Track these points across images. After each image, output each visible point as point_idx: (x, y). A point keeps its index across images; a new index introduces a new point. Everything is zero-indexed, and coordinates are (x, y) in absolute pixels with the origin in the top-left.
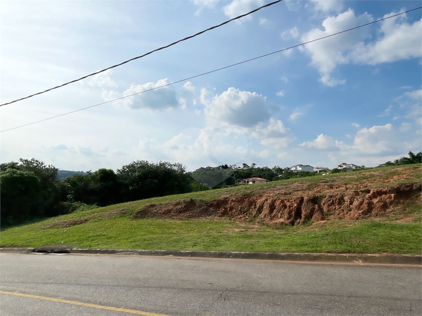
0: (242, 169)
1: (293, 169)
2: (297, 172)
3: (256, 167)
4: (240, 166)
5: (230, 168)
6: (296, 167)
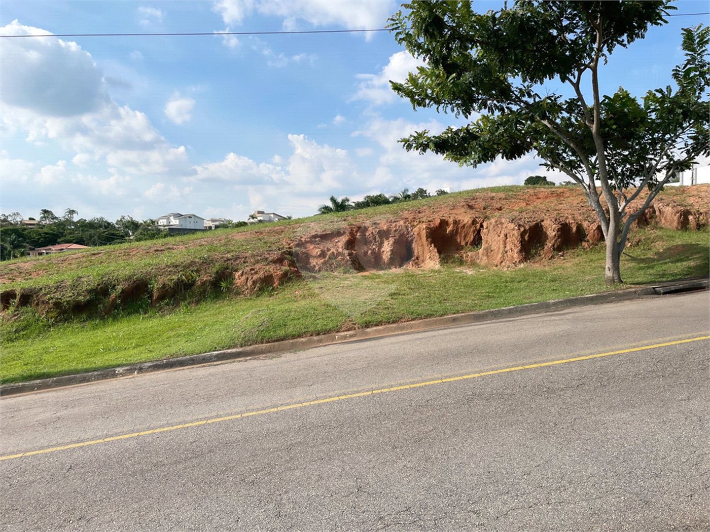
0: (38, 224)
1: (162, 223)
3: (76, 218)
6: (169, 218)
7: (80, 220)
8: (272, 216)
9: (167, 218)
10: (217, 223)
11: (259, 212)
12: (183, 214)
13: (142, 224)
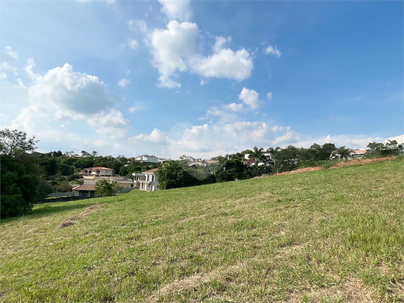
0: (81, 157)
1: (139, 159)
2: (143, 162)
3: (98, 155)
4: (77, 154)
5: (65, 155)
6: (142, 157)
7: (100, 156)
8: (189, 158)
9: (141, 157)
10: (164, 160)
11: (184, 156)
12: (149, 155)
13: (128, 159)
